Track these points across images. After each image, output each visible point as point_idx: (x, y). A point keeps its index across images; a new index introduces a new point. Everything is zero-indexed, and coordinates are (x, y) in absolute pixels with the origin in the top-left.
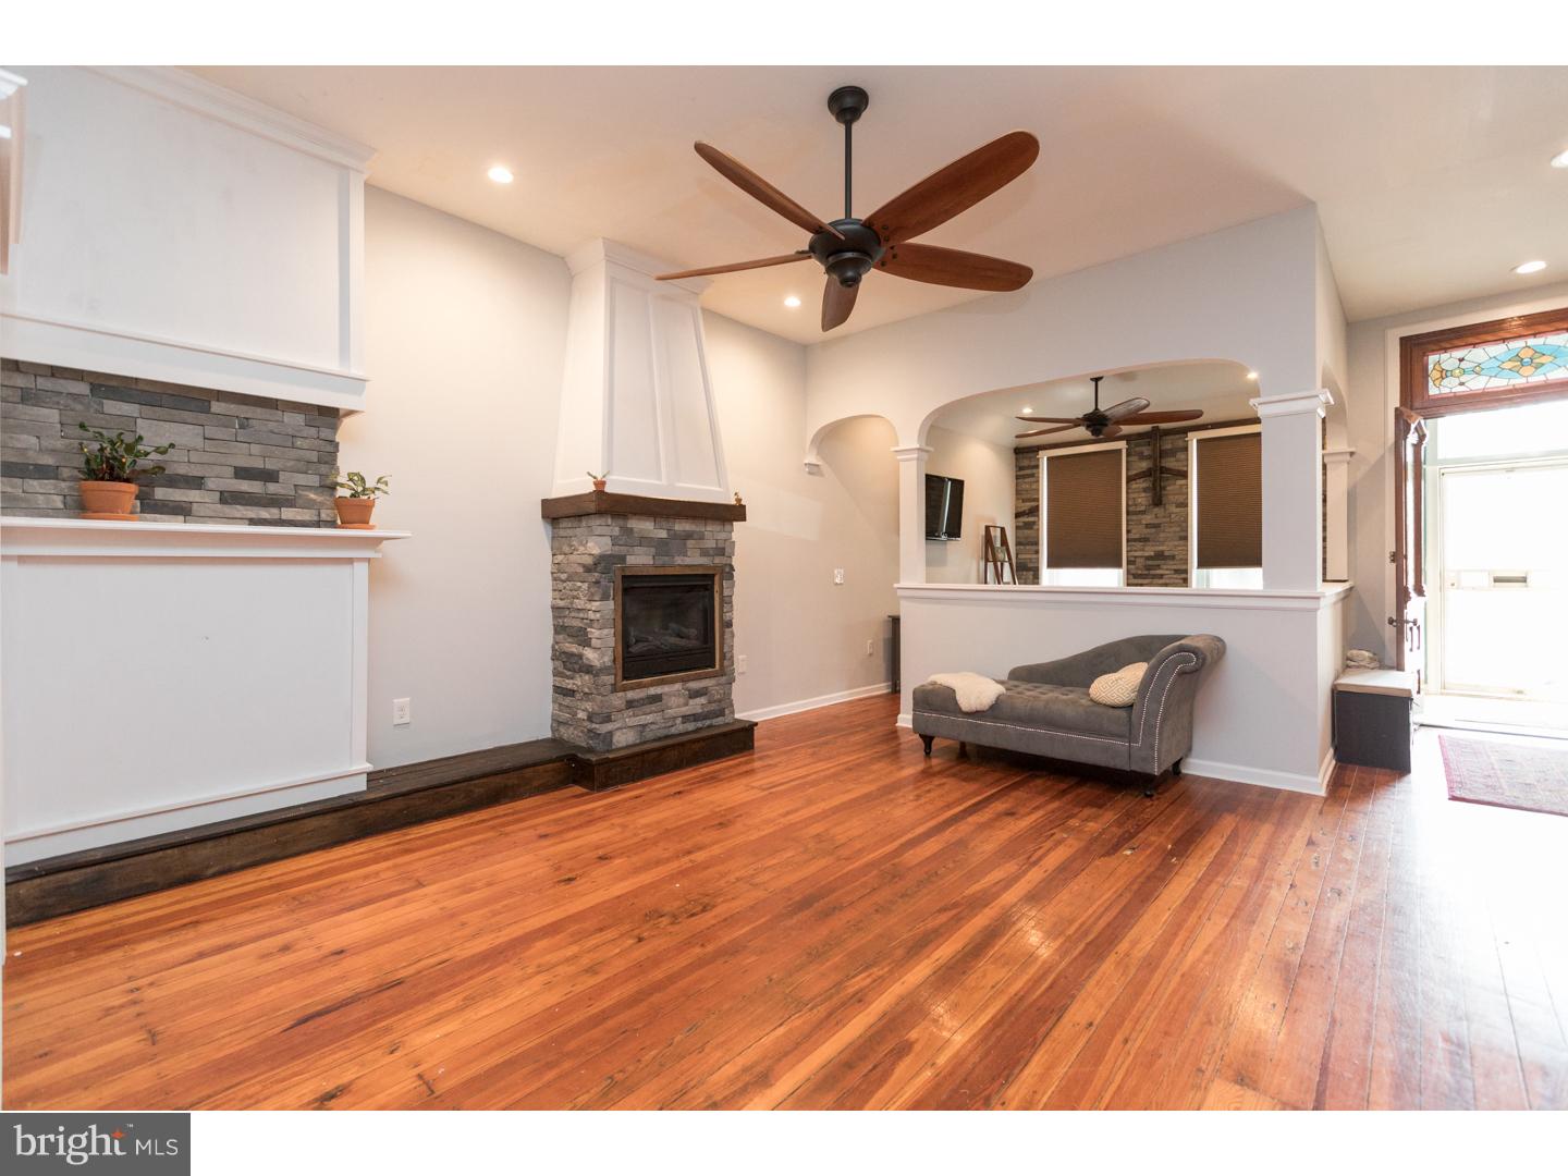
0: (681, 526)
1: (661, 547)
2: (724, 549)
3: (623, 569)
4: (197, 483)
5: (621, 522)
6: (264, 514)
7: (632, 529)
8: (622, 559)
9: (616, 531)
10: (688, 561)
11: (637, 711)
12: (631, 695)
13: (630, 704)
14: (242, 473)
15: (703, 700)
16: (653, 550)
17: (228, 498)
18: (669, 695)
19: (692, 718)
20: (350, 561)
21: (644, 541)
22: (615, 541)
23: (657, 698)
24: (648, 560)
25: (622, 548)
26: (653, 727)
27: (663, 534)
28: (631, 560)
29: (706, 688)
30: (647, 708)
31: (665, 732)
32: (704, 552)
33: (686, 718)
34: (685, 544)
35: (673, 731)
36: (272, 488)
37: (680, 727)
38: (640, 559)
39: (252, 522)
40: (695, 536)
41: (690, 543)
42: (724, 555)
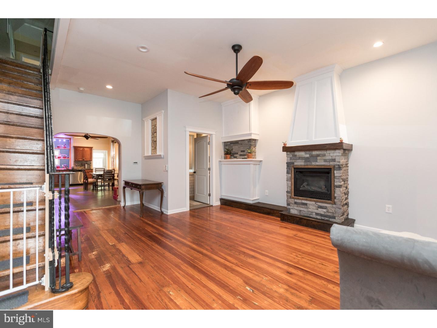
0: (315, 153)
1: (307, 159)
2: (335, 159)
3: (293, 166)
4: (237, 153)
5: (293, 153)
6: (243, 157)
7: (296, 155)
8: (293, 163)
9: (291, 156)
10: (317, 164)
11: (298, 206)
12: (296, 200)
13: (296, 203)
14: (242, 151)
15: (325, 210)
16: (304, 160)
17: (241, 155)
18: (309, 204)
19: (320, 215)
20: (250, 164)
21: (300, 158)
22: (291, 159)
23: (306, 204)
24: (303, 163)
25: (293, 160)
26: (303, 212)
27: (308, 156)
28: (296, 164)
29: (326, 207)
30: (301, 206)
31: (309, 215)
32: (325, 161)
33: (317, 214)
34: (317, 158)
35: (311, 216)
36: (244, 153)
37: (314, 216)
38: (300, 163)
39: (243, 158)
40: (321, 155)
41: (319, 158)
42: (335, 161)
